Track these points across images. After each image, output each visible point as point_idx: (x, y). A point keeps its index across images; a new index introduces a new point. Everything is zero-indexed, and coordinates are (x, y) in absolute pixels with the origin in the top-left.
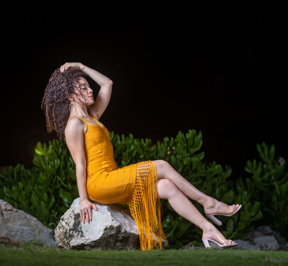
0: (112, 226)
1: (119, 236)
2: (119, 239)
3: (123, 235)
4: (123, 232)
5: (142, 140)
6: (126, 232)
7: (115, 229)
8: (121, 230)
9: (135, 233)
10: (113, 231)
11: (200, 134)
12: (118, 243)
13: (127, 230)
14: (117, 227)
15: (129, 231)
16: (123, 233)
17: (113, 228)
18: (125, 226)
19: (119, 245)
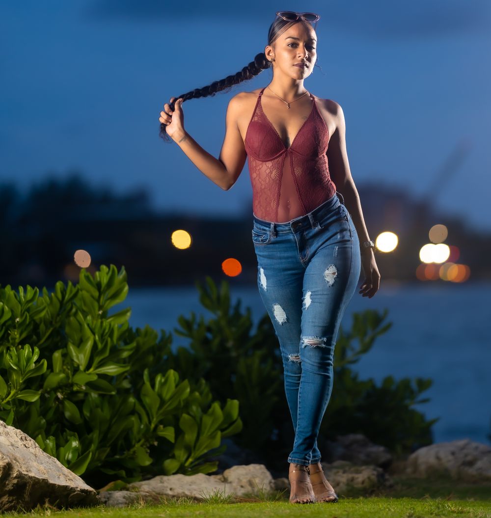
1: (7, 483)
2: (7, 489)
3: (15, 481)
4: (15, 475)
5: (21, 289)
6: (20, 476)
7: (1, 470)
8: (11, 473)
9: (37, 477)
11: (124, 272)
12: (5, 497)
13: (23, 472)
14: (4, 466)
15: (26, 473)
16: (16, 477)
18: (17, 463)
19: (7, 500)
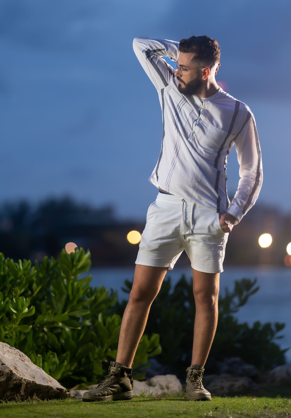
0: (2, 371)
1: (10, 383)
2: (10, 387)
6: (18, 379)
7: (5, 375)
8: (13, 377)
9: (29, 380)
10: (3, 378)
11: (89, 253)
12: (9, 392)
13: (20, 377)
14: (8, 372)
15: (22, 377)
17: (3, 374)
19: (10, 394)
